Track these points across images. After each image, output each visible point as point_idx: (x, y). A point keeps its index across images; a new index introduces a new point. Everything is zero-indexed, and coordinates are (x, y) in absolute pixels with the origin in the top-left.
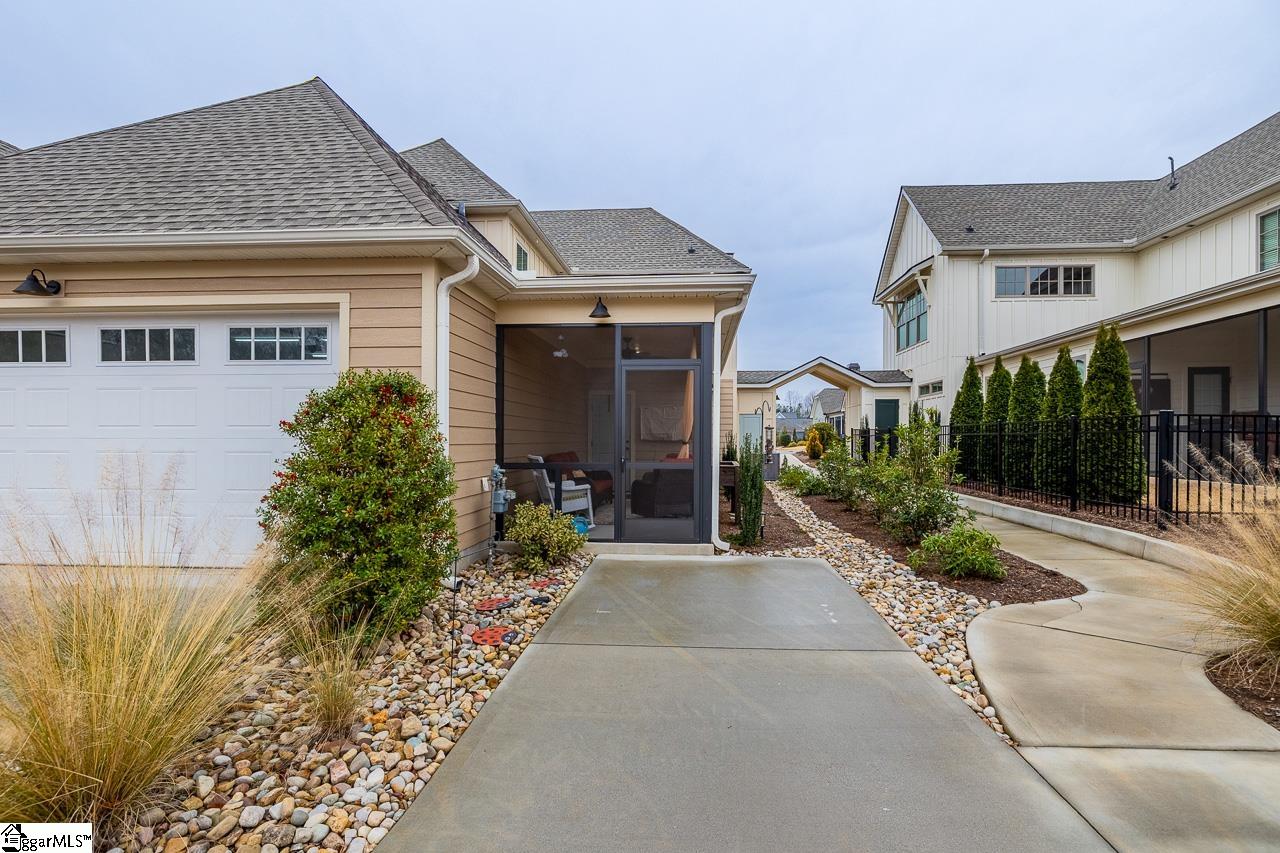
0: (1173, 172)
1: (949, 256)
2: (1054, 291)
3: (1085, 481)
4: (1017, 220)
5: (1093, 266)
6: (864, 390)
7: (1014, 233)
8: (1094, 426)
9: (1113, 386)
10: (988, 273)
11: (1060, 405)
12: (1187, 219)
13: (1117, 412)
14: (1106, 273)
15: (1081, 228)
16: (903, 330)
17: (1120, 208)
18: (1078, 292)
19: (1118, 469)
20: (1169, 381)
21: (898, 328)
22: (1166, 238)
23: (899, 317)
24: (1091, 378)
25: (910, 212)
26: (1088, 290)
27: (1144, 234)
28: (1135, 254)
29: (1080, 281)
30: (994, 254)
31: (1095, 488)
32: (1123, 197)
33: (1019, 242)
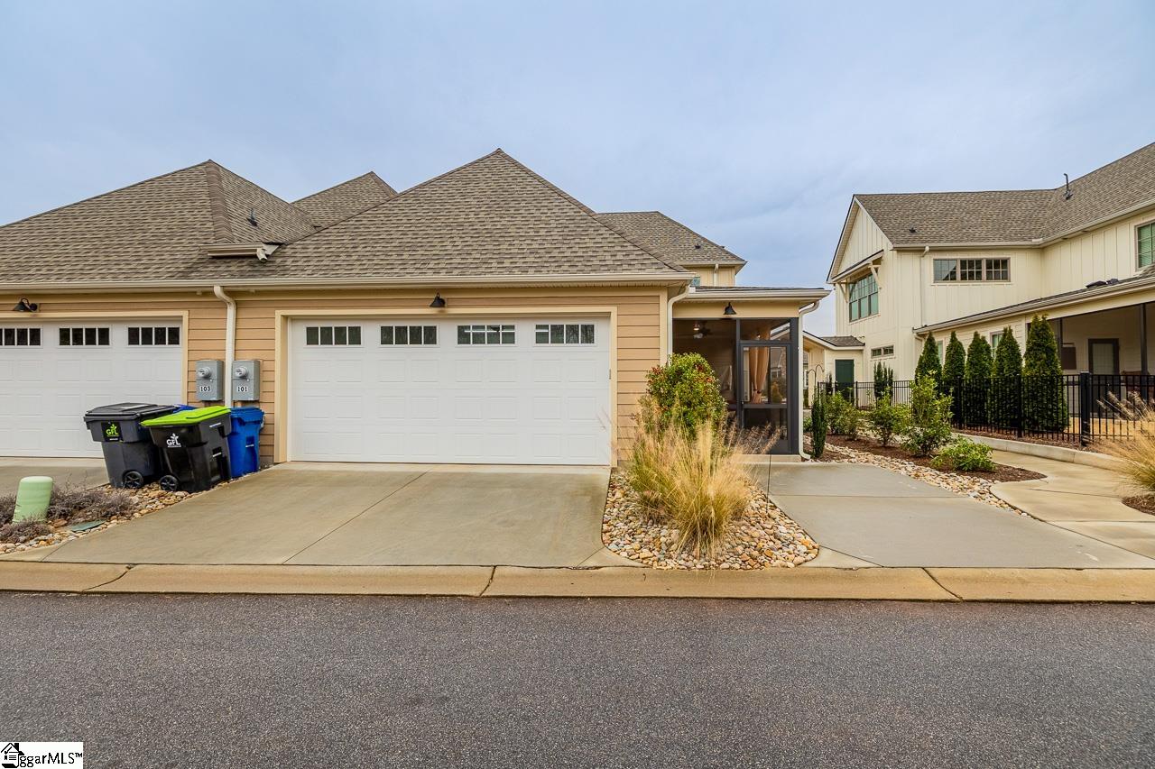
0: (1067, 185)
1: (898, 251)
2: (979, 278)
3: (1029, 418)
4: (948, 223)
5: (1009, 259)
6: (826, 352)
7: (946, 233)
8: (1033, 381)
9: (1045, 356)
10: (928, 264)
11: (1006, 368)
12: (1082, 226)
13: (1048, 373)
14: (1019, 264)
15: (998, 230)
16: (855, 305)
17: (1027, 213)
18: (997, 278)
19: (1051, 410)
20: (1074, 349)
21: (850, 304)
22: (1065, 239)
23: (851, 295)
24: (1029, 350)
25: (860, 214)
26: (1005, 277)
27: (1048, 235)
28: (1041, 250)
29: (998, 269)
30: (933, 250)
31: (1036, 423)
32: (1029, 204)
33: (952, 241)
